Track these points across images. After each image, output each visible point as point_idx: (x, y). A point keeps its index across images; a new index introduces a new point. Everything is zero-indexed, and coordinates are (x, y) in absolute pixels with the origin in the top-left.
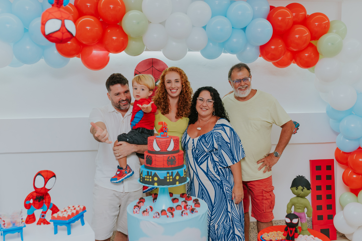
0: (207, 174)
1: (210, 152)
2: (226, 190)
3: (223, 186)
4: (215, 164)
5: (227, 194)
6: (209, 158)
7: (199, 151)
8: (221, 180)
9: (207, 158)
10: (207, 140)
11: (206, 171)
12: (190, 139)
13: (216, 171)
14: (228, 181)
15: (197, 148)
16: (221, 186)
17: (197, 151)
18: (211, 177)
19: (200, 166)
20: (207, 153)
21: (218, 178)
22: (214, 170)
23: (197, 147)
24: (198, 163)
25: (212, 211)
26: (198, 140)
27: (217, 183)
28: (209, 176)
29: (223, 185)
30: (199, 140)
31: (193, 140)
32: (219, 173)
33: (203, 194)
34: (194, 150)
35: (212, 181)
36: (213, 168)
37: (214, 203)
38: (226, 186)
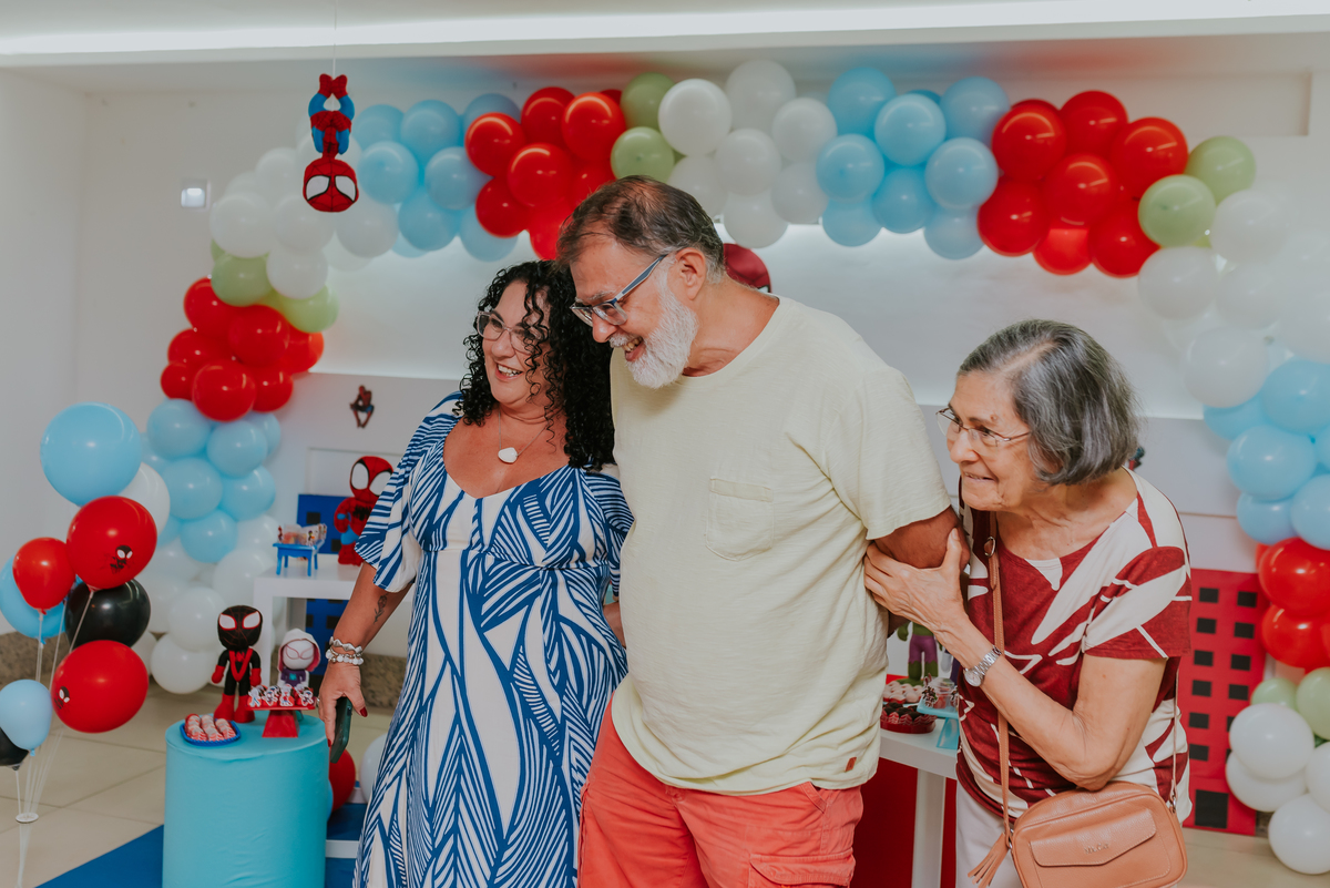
0: (506, 676)
1: (550, 569)
2: (571, 766)
3: (561, 750)
4: (560, 630)
5: (573, 789)
6: (539, 602)
7: (498, 561)
8: (564, 718)
9: (529, 601)
10: (552, 507)
11: (507, 663)
12: (461, 496)
13: (553, 666)
14: (589, 726)
15: (491, 546)
16: (552, 745)
17: (490, 560)
18: (520, 694)
19: (486, 634)
20: (537, 574)
21: (551, 704)
22: (548, 661)
23: (493, 537)
24: (477, 618)
25: (499, 863)
26: (507, 503)
27: (540, 729)
28: (517, 688)
29: (561, 744)
30: (511, 504)
31: (479, 503)
32: (565, 677)
34: (473, 554)
35: (524, 712)
36: (546, 649)
37: (512, 828)
38: (575, 748)
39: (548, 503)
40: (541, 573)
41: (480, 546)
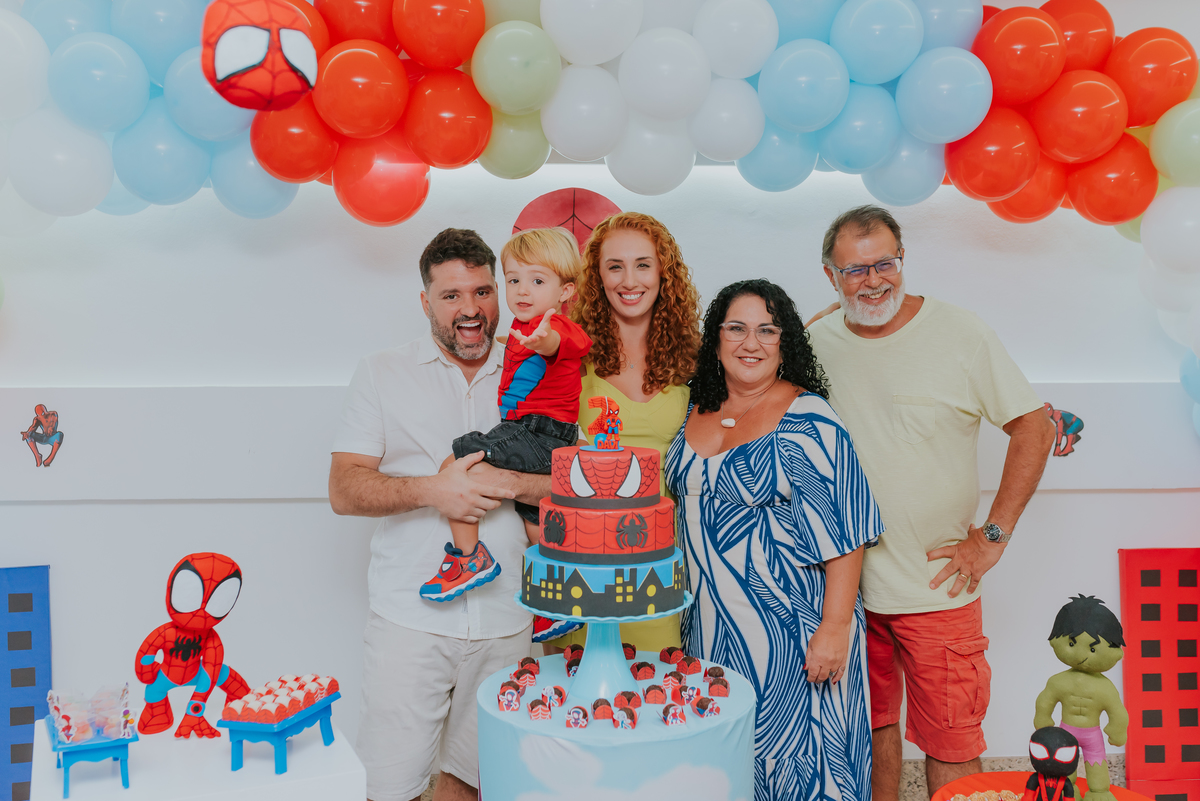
0: (744, 583)
1: (761, 507)
3: (798, 631)
4: (776, 550)
6: (756, 531)
7: (722, 503)
8: (794, 610)
9: (749, 531)
10: (755, 466)
11: (742, 574)
12: (694, 458)
13: (777, 575)
14: (818, 614)
15: (716, 492)
16: (791, 628)
17: (717, 503)
18: (757, 595)
19: (724, 555)
20: (751, 511)
21: (782, 601)
22: (772, 572)
23: (716, 487)
24: (716, 545)
26: (724, 462)
27: (779, 617)
28: (754, 591)
29: (798, 627)
30: (727, 463)
31: (706, 462)
32: (788, 582)
33: (727, 649)
34: (706, 498)
35: (763, 607)
36: (769, 564)
37: (767, 687)
38: (810, 631)
39: (752, 462)
40: (755, 510)
41: (709, 493)
